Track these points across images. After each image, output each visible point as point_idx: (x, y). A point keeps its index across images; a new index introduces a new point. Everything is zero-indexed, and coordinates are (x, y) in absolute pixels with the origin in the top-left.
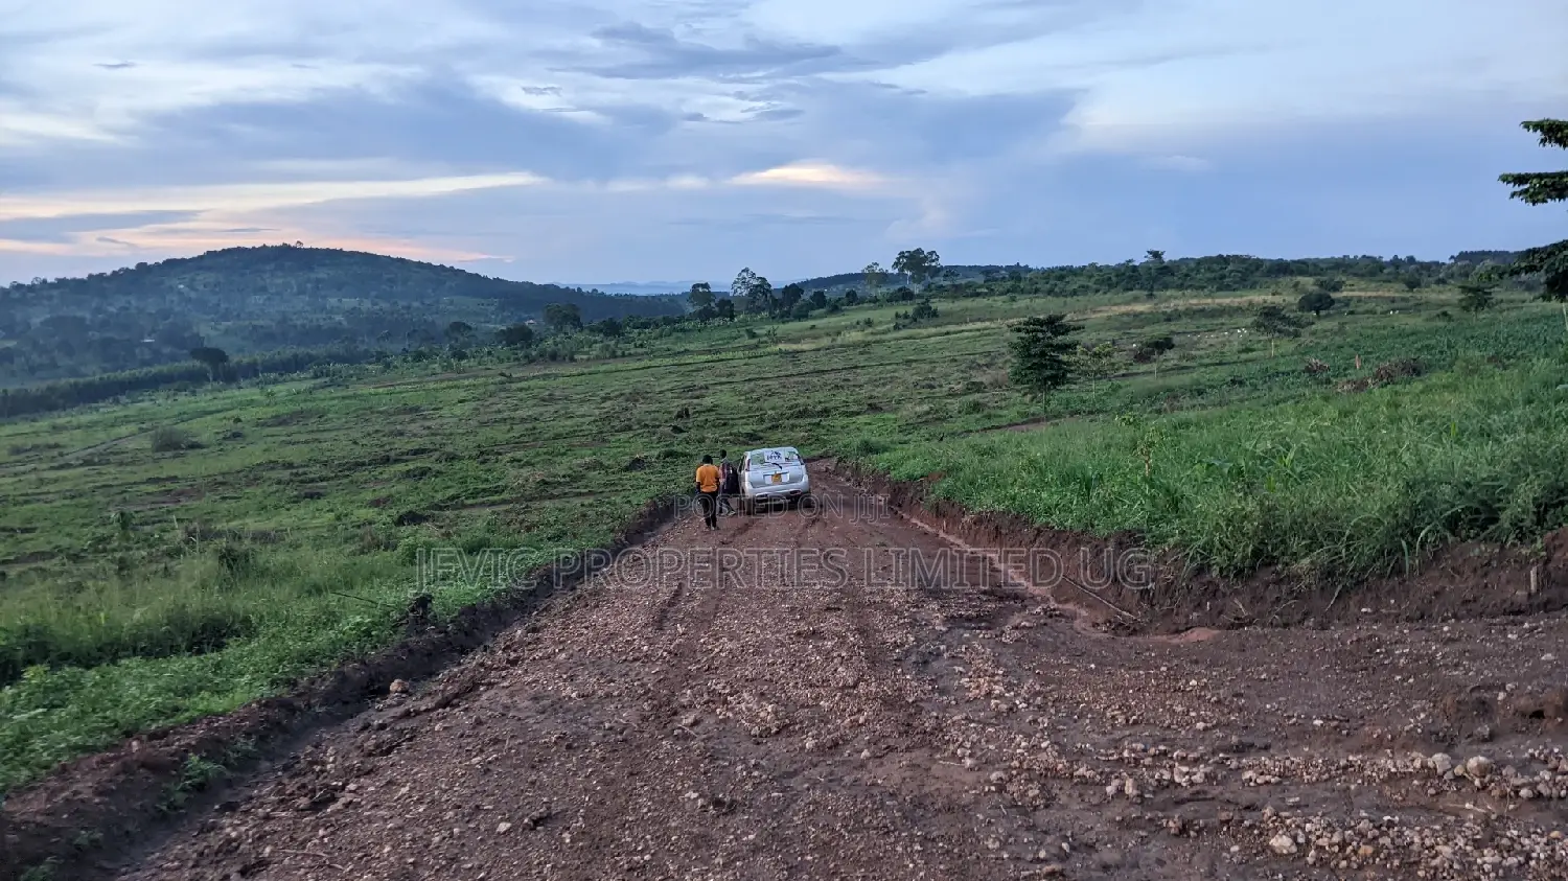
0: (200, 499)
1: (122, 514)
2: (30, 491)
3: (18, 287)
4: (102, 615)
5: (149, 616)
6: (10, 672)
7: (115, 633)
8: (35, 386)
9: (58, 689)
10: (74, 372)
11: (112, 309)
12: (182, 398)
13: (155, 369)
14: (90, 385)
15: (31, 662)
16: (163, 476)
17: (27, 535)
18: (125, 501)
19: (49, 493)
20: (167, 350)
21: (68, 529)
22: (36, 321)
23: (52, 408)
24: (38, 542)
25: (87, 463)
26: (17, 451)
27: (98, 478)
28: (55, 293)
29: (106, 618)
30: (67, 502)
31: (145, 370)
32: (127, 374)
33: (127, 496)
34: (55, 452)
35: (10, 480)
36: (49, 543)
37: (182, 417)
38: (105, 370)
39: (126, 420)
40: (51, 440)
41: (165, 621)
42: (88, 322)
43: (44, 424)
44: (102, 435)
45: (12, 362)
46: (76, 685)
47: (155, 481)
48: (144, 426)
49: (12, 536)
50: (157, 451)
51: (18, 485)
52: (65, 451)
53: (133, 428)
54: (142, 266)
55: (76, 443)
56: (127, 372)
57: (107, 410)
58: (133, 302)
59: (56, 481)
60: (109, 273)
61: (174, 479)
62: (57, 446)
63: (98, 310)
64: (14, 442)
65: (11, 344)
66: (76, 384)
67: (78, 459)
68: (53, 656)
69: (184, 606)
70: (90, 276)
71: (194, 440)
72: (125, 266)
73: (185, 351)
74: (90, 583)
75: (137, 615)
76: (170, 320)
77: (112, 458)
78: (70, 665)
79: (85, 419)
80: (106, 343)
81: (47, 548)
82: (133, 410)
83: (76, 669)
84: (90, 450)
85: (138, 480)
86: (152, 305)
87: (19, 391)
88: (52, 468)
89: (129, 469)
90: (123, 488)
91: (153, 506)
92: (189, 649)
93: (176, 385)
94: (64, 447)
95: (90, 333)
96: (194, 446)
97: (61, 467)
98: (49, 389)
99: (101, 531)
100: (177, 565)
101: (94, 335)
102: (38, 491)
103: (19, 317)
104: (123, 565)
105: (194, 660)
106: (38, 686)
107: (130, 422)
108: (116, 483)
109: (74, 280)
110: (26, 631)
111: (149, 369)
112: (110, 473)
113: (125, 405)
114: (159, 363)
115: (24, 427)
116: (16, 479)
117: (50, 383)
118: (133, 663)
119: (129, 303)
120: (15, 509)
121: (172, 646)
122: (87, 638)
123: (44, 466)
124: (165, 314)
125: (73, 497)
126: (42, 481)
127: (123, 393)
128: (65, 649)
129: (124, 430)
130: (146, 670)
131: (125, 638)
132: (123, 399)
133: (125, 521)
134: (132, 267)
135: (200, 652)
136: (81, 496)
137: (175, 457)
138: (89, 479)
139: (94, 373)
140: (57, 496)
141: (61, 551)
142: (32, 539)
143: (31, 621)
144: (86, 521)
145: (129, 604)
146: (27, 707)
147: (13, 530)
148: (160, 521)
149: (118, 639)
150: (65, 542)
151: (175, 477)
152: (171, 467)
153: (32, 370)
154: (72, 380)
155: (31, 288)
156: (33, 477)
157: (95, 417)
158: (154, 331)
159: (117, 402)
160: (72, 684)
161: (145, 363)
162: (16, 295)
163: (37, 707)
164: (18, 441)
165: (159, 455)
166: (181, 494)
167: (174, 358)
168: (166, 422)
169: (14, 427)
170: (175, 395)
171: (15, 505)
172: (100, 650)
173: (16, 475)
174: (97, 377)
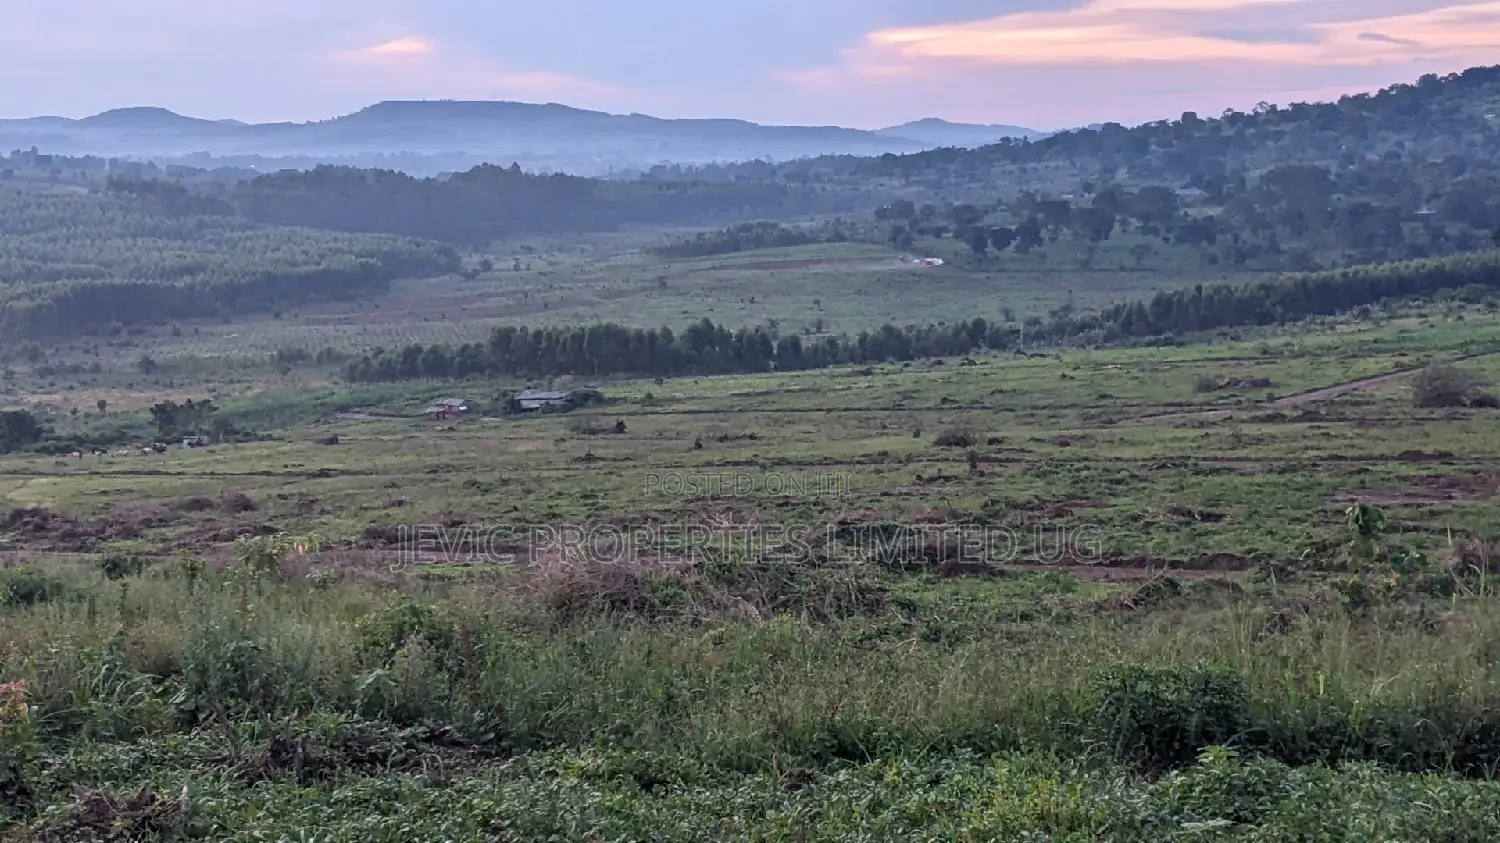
0: (1485, 498)
1: (1364, 510)
2: (1220, 454)
3: (1234, 118)
4: (1321, 678)
5: (1397, 693)
6: (1176, 745)
7: (1339, 714)
8: (1242, 282)
9: (1247, 790)
10: (1302, 261)
11: (1373, 157)
12: (1471, 315)
13: (1431, 263)
14: (1325, 286)
15: (1210, 739)
16: (1428, 450)
17: (1209, 526)
18: (1362, 485)
19: (1247, 459)
20: (1453, 229)
21: (1270, 523)
22: (1254, 174)
23: (1264, 319)
24: (1223, 540)
25: (1309, 416)
26: (1206, 386)
27: (1324, 443)
28: (1288, 127)
29: (1326, 686)
30: (1273, 478)
31: (1415, 263)
32: (1385, 268)
33: (1367, 478)
34: (1263, 394)
35: (1192, 433)
36: (1243, 543)
37: (1467, 350)
38: (1351, 261)
39: (1376, 349)
40: (1259, 372)
41: (1421, 708)
42: (1332, 177)
43: (1249, 345)
44: (1335, 372)
45: (1211, 240)
46: (1273, 789)
47: (1414, 457)
48: (1405, 360)
49: (1188, 524)
50: (1422, 406)
51: (1204, 442)
52: (1277, 393)
53: (1386, 362)
54: (1428, 81)
55: (1294, 381)
56: (1387, 266)
57: (1348, 329)
58: (1407, 144)
59: (1259, 440)
60: (1373, 93)
61: (1444, 457)
62: (1266, 383)
63: (1348, 159)
64: (1203, 372)
65: (1214, 211)
66: (1304, 282)
67: (1296, 407)
68: (1242, 734)
69: (1453, 687)
70: (1344, 99)
71: (1484, 391)
72: (1399, 82)
73: (1485, 232)
74: (1304, 620)
75: (1377, 687)
76: (1466, 175)
77: (1349, 411)
78: (1265, 754)
79: (1311, 341)
80: (1358, 213)
81: (1237, 550)
82: (1388, 331)
83: (1275, 764)
84: (1313, 396)
85: (1388, 453)
86: (1438, 147)
87: (1217, 290)
88: (1254, 420)
89: (1374, 431)
90: (1361, 464)
91: (1408, 501)
92: (1458, 764)
93: (1462, 291)
94: (1277, 386)
95: (1335, 197)
96: (1481, 403)
97: (1270, 419)
98: (1262, 287)
99: (1321, 534)
100: (1447, 612)
101: (1340, 200)
102: (1229, 454)
103: (1230, 165)
104: (1359, 598)
105: (1466, 787)
106: (1220, 780)
107: (1379, 351)
108: (1350, 453)
109: (1318, 106)
110: (1205, 684)
111: (1423, 261)
112: (1345, 437)
113: (1377, 322)
114: (1441, 251)
115: (1222, 349)
116: (1203, 431)
117: (1264, 278)
118: (1367, 772)
119: (1400, 144)
120: (1194, 479)
121: (1427, 755)
122: (1293, 715)
123: (1244, 415)
124: (1458, 165)
125: (1282, 472)
126: (1238, 440)
127: (1376, 298)
128: (1262, 723)
129: (1371, 365)
130: (1383, 786)
131: (1355, 727)
132: (1375, 310)
133: (1367, 525)
134: (1412, 81)
135: (1475, 774)
136: (1294, 470)
137: (1451, 418)
138: (1310, 443)
139: (1334, 264)
140: (1258, 466)
141: (1257, 559)
142: (1214, 533)
143: (1215, 670)
144: (1299, 514)
145: (1364, 667)
146: (1202, 812)
147: (1190, 513)
148: (1416, 529)
149: (1344, 722)
150: (1265, 545)
151: (1449, 455)
152: (1441, 436)
153: (1241, 257)
154: (1299, 275)
155: (1252, 120)
156: (1227, 431)
157: (1328, 339)
158: (1436, 196)
159: (1365, 315)
160: (1269, 788)
161: (1418, 251)
162: (1228, 132)
163: (1214, 816)
164: (1210, 371)
165: (1423, 413)
166: (1452, 485)
167: (1465, 243)
168: (1442, 355)
169: (1204, 347)
170: (1461, 307)
171: (1197, 473)
172: (1311, 736)
173: (1202, 425)
174: (1338, 272)
